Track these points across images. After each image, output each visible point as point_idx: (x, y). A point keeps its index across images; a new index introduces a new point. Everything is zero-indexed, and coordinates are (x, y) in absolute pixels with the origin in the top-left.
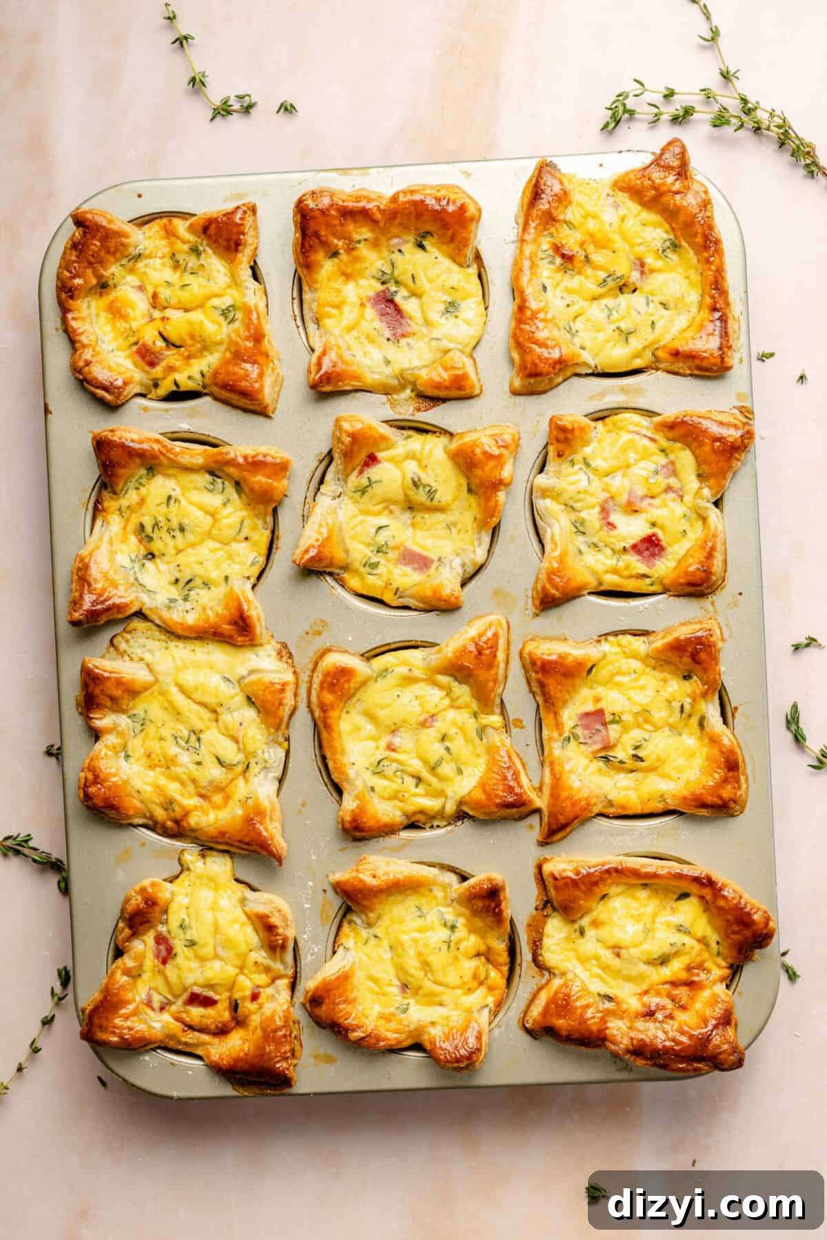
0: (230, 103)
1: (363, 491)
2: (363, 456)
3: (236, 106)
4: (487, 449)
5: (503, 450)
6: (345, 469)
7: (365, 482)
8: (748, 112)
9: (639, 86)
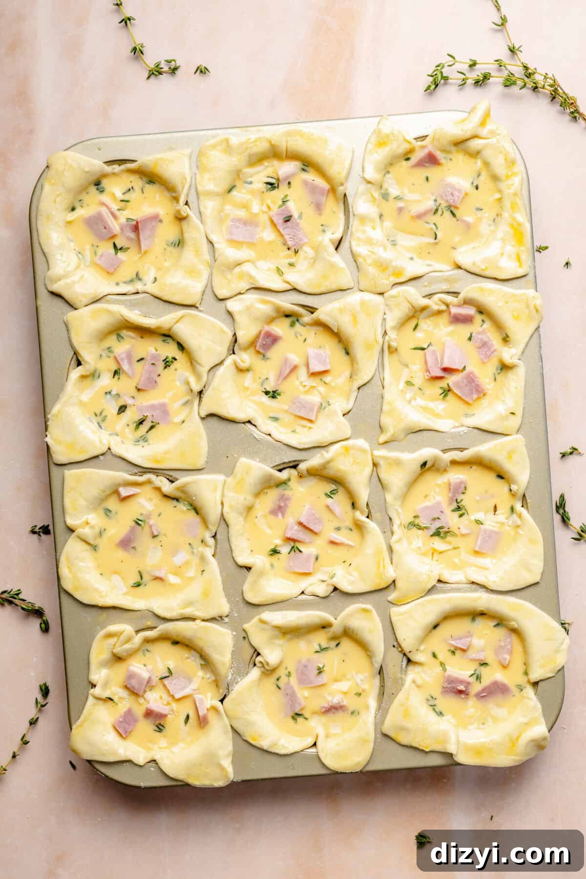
0: (160, 67)
3: (166, 69)
8: (529, 76)
9: (451, 59)
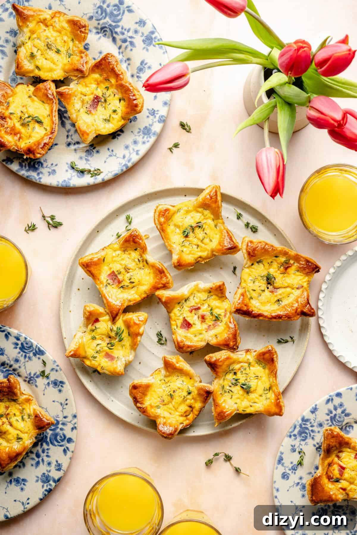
1: (93, 331)
2: (94, 319)
4: (135, 321)
5: (141, 323)
6: (87, 323)
7: (94, 328)
